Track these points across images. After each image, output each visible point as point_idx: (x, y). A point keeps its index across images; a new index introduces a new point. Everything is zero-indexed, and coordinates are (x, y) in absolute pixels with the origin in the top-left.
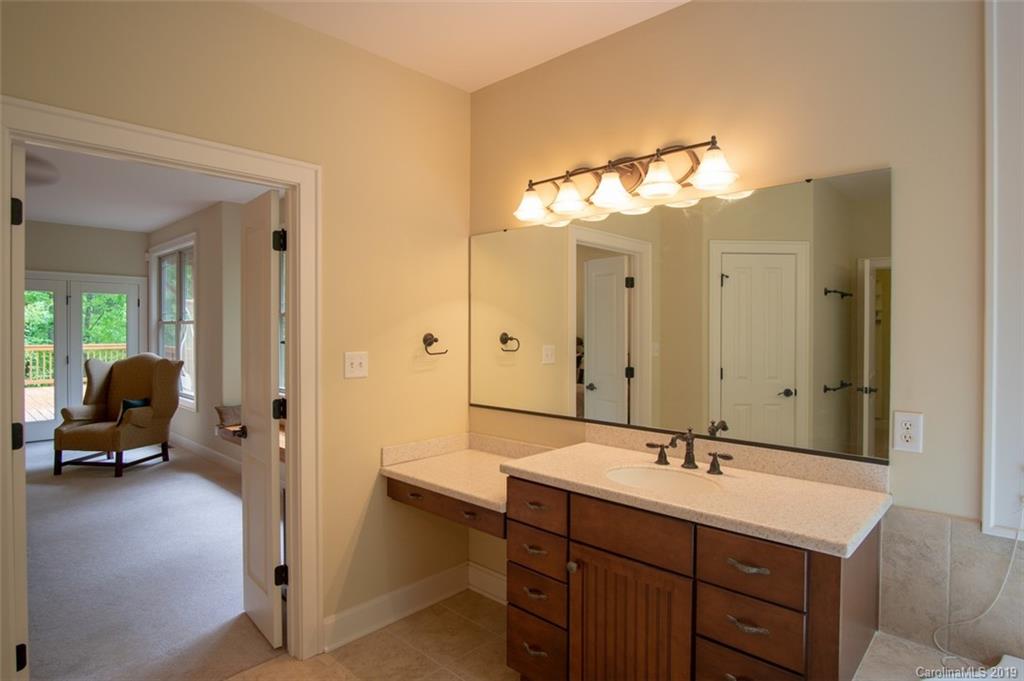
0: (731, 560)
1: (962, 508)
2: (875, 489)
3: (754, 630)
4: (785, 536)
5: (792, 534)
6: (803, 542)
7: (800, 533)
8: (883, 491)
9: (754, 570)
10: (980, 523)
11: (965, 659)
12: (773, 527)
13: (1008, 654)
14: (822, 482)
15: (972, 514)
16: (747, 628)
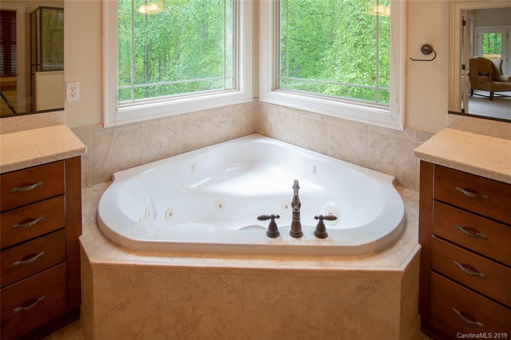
0: (14, 190)
1: (95, 120)
2: (58, 124)
3: (34, 222)
4: (53, 157)
5: (56, 155)
6: (63, 156)
7: (60, 152)
8: (62, 124)
9: (33, 187)
10: (103, 124)
11: (100, 184)
12: (43, 156)
13: (114, 173)
14: (27, 130)
15: (99, 121)
16: (31, 224)
